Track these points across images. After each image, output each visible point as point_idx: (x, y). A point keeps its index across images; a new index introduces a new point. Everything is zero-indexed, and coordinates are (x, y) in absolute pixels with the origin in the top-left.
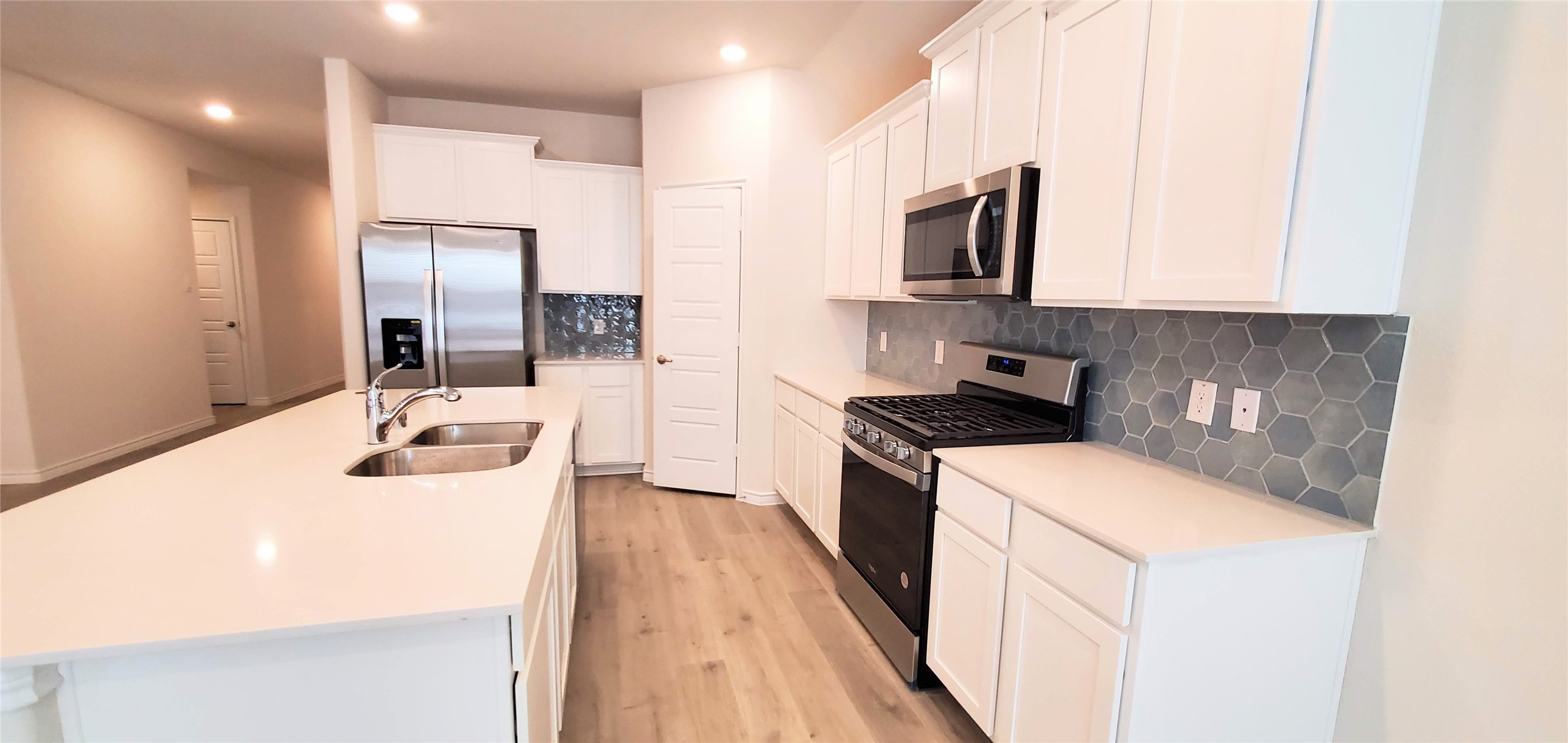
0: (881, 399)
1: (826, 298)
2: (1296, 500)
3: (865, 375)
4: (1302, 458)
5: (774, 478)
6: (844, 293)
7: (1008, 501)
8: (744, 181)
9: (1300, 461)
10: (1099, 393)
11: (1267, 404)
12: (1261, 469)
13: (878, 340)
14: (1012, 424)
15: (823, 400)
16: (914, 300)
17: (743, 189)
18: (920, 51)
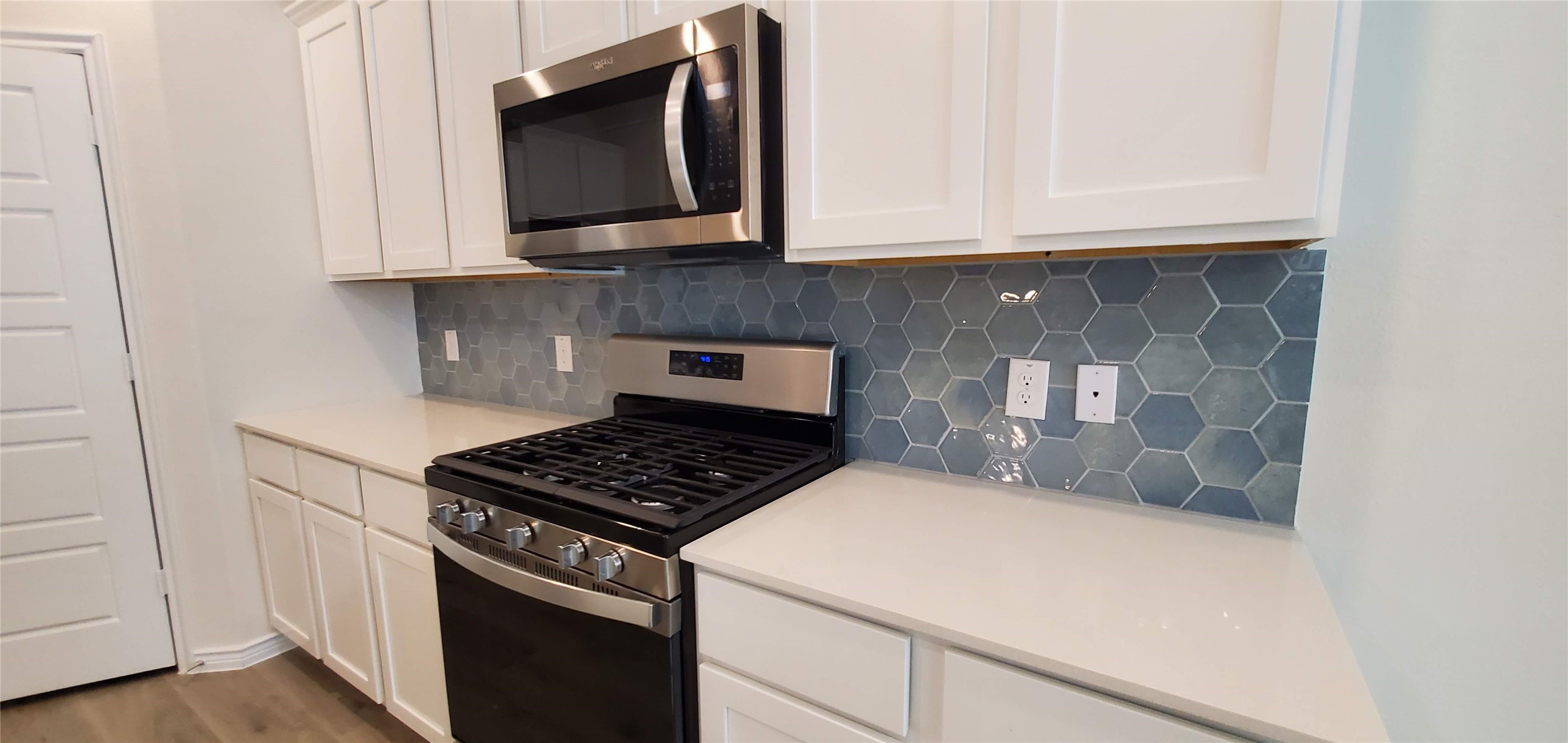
0: (495, 449)
1: (331, 280)
2: (1182, 506)
3: (423, 401)
4: (1187, 450)
5: (268, 610)
6: (368, 266)
7: (906, 642)
8: (88, 40)
9: (1185, 453)
10: (857, 391)
11: (1128, 385)
12: (1127, 471)
13: (440, 346)
14: (753, 459)
15: (364, 465)
16: (529, 269)
17: (88, 54)
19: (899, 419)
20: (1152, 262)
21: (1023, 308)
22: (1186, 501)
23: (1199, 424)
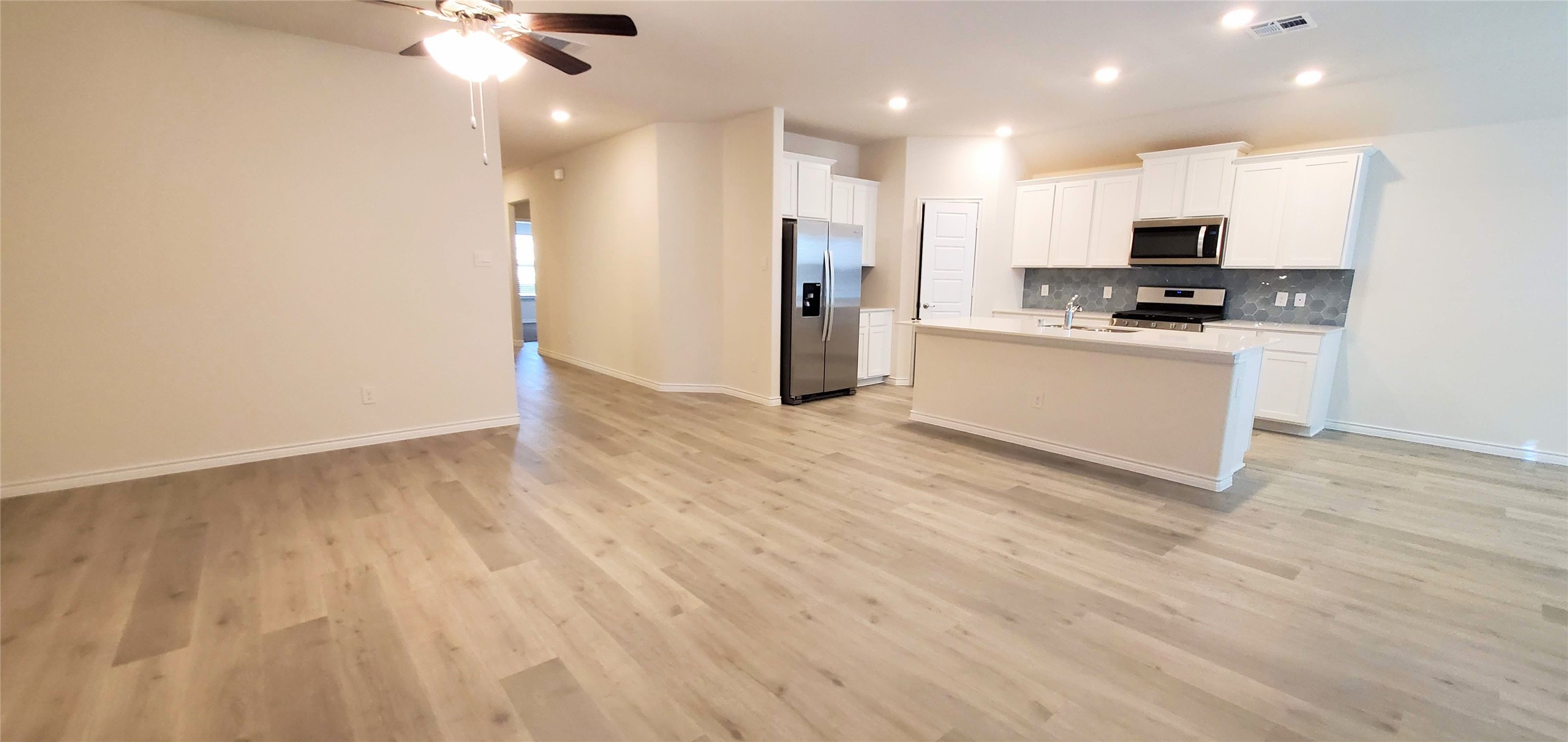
1: (1012, 267)
4: (1322, 311)
8: (982, 199)
9: (1320, 313)
10: (1230, 301)
13: (1038, 290)
16: (1129, 267)
18: (1138, 155)
19: (1241, 309)
21: (1282, 280)
22: (1321, 323)
23: (1324, 306)
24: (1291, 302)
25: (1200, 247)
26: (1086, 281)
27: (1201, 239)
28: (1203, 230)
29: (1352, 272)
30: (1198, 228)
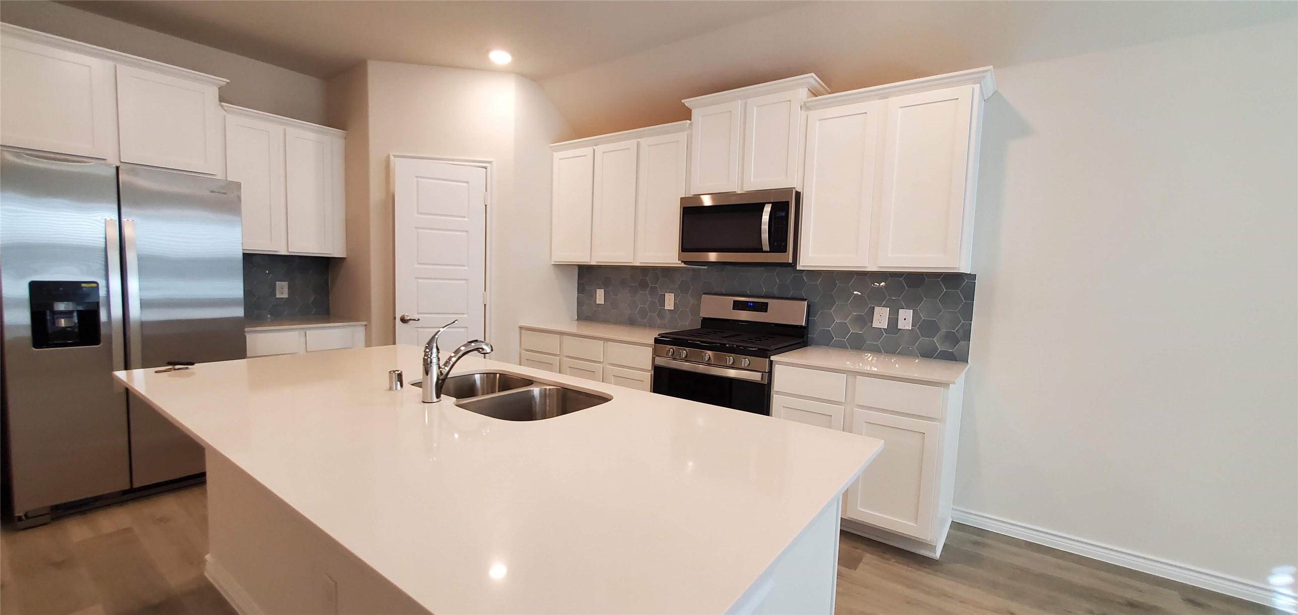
1: (553, 263)
2: (933, 357)
3: (577, 323)
7: (845, 375)
8: (490, 162)
9: (934, 339)
10: (815, 318)
11: (916, 315)
12: (915, 346)
13: (593, 296)
16: (683, 265)
17: (489, 169)
18: (683, 101)
19: (830, 329)
20: (925, 276)
21: (880, 288)
22: (935, 356)
23: (938, 329)
24: (893, 321)
25: (765, 236)
26: (643, 285)
27: (765, 225)
28: (767, 209)
29: (973, 277)
30: (760, 207)
